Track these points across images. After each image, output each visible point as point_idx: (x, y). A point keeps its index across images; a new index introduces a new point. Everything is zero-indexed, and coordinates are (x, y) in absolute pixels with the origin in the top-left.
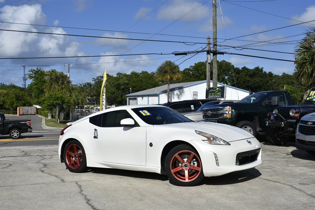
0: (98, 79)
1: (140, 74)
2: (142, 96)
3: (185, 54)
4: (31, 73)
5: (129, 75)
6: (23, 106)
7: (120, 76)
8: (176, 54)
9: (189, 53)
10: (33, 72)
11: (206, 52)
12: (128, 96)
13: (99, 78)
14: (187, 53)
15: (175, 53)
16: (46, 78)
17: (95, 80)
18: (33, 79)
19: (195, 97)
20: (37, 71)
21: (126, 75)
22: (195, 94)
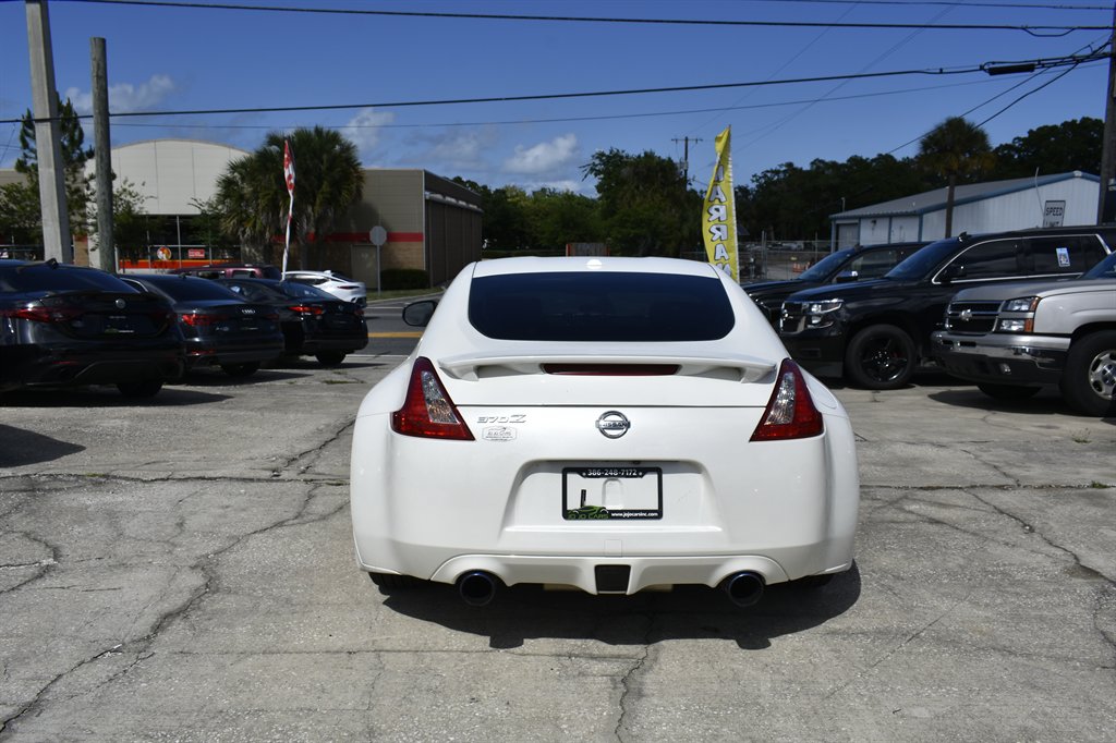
0: (765, 176)
1: (873, 160)
2: (874, 219)
3: (1028, 68)
4: (597, 162)
5: (843, 165)
6: (578, 241)
7: (818, 167)
8: (993, 72)
9: (1042, 64)
10: (601, 160)
11: (1108, 60)
12: (836, 219)
13: (769, 175)
14: (1033, 65)
15: (991, 66)
16: (625, 172)
17: (757, 180)
18: (602, 176)
19: (1053, 219)
20: (608, 156)
21: (834, 164)
22: (1054, 208)
